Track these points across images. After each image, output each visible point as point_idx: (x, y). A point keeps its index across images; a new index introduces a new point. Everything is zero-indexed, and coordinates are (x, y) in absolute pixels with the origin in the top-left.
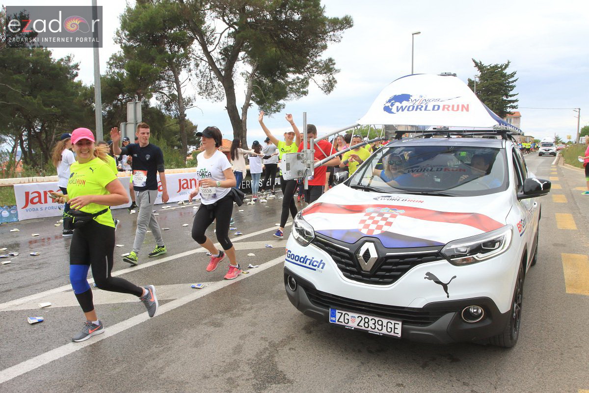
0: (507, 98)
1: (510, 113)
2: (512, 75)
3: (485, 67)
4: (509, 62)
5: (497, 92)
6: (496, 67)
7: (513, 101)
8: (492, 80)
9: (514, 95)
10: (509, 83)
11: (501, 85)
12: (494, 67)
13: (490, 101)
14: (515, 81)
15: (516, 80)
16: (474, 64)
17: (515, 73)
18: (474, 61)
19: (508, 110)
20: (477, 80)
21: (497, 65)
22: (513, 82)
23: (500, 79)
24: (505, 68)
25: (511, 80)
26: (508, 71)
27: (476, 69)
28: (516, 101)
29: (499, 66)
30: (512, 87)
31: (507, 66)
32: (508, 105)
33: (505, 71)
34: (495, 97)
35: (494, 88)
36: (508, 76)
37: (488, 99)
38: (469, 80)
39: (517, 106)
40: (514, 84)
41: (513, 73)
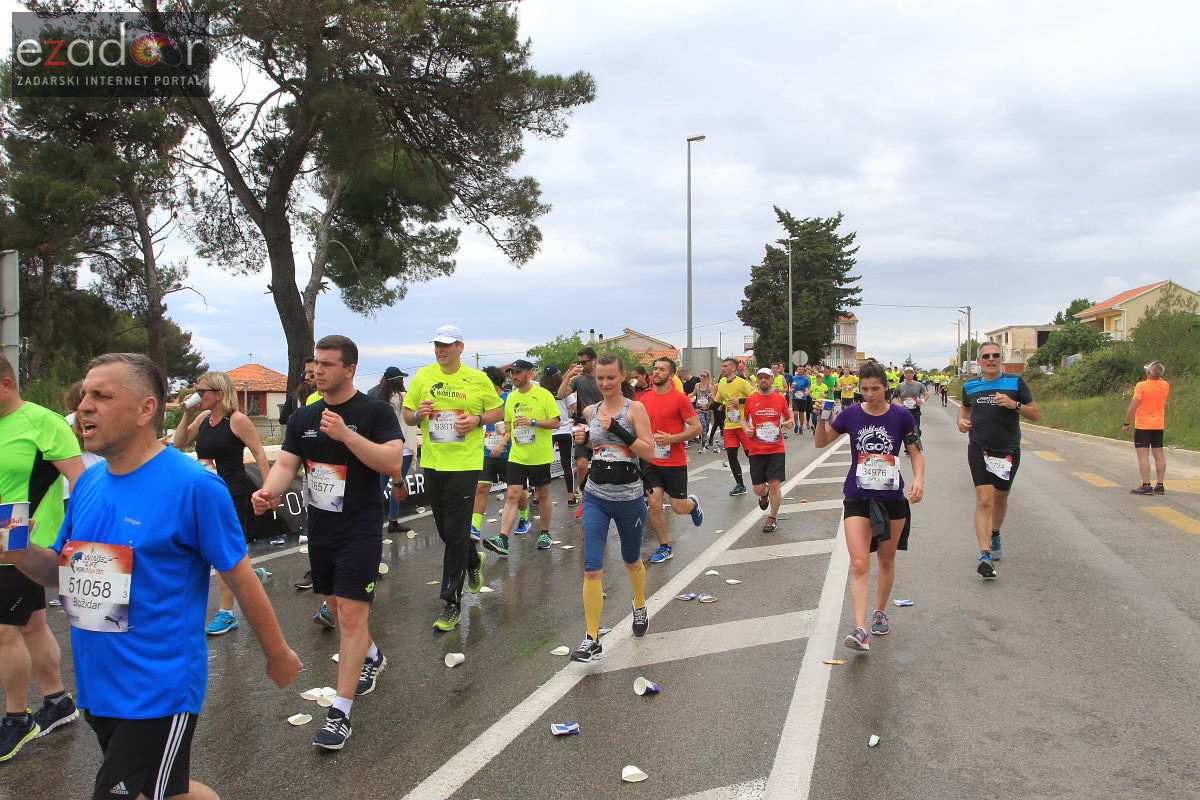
0: (841, 285)
1: (845, 314)
2: (849, 240)
3: (797, 223)
4: (840, 216)
5: (822, 272)
6: (817, 221)
7: (853, 291)
8: (813, 248)
9: (854, 279)
10: (842, 255)
11: (832, 258)
12: (812, 223)
13: (810, 290)
14: (854, 251)
15: (856, 250)
16: (777, 217)
17: (854, 236)
18: (777, 210)
19: (844, 308)
20: (782, 247)
21: (819, 219)
22: (849, 253)
23: (828, 248)
24: (834, 226)
25: (845, 249)
26: (840, 232)
27: (782, 226)
28: (857, 290)
29: (823, 221)
30: (850, 264)
31: (837, 222)
32: (845, 298)
33: (834, 233)
34: (820, 281)
35: (817, 264)
36: (841, 241)
37: (807, 286)
38: (768, 248)
39: (860, 300)
40: (852, 257)
41: (849, 236)
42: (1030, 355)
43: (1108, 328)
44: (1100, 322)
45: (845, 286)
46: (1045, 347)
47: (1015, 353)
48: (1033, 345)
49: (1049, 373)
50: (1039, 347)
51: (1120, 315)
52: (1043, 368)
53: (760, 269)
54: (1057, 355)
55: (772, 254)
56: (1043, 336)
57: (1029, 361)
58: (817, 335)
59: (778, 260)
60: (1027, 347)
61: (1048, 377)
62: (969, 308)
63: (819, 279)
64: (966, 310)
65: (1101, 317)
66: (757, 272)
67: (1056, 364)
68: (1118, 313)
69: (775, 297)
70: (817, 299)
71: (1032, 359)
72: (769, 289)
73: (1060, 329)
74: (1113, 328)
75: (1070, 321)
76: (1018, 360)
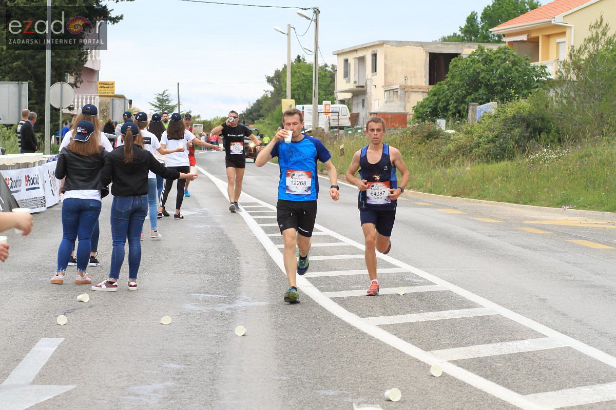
42: (417, 99)
43: (547, 57)
44: (534, 42)
46: (443, 85)
47: (391, 91)
48: (421, 77)
49: (450, 131)
50: (431, 82)
51: (565, 33)
52: (441, 123)
54: (462, 100)
56: (438, 63)
57: (416, 110)
60: (412, 82)
61: (448, 137)
62: (317, 11)
65: (533, 35)
67: (460, 115)
68: (562, 31)
71: (422, 105)
73: (467, 50)
74: (553, 56)
75: (486, 39)
76: (395, 107)
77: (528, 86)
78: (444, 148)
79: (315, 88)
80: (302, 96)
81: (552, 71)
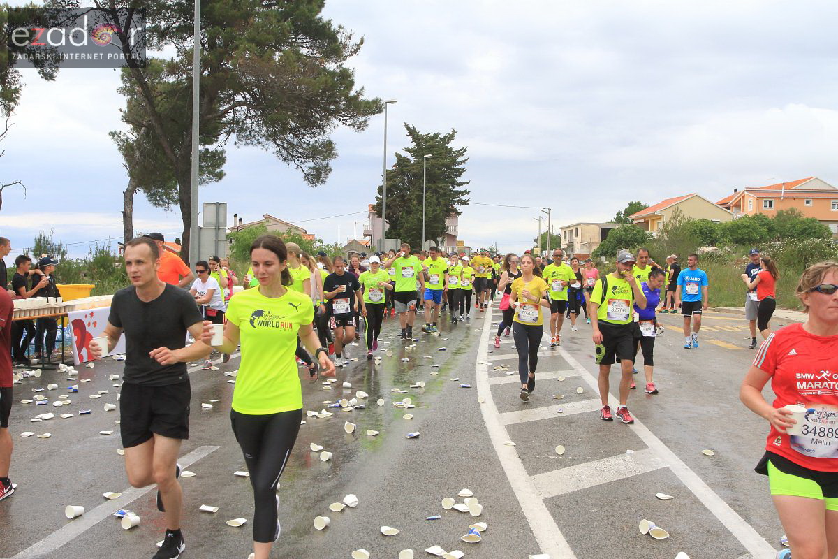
0: (454, 187)
1: (456, 211)
2: (461, 152)
3: (421, 137)
4: (453, 132)
5: (442, 178)
6: (436, 136)
7: (463, 193)
9: (464, 183)
10: (454, 163)
11: (448, 167)
12: (433, 137)
13: (433, 192)
14: (464, 161)
15: (466, 160)
16: (406, 132)
17: (465, 150)
18: (407, 126)
19: (456, 206)
20: (408, 155)
21: (438, 135)
22: (461, 163)
24: (450, 140)
25: (459, 160)
28: (466, 192)
29: (441, 136)
30: (461, 171)
31: (450, 137)
32: (457, 199)
33: (449, 145)
35: (438, 172)
36: (455, 153)
38: (398, 156)
39: (468, 201)
40: (462, 166)
41: (461, 150)
42: (595, 248)
43: (652, 229)
44: (647, 223)
45: (457, 188)
46: (606, 241)
47: (584, 245)
48: (597, 239)
49: (607, 262)
50: (601, 241)
51: (660, 218)
52: (603, 259)
53: (391, 172)
54: (614, 248)
55: (401, 161)
56: (604, 232)
57: (593, 252)
58: (437, 228)
59: (406, 166)
60: (593, 241)
61: (605, 265)
62: (550, 209)
63: (439, 183)
64: (547, 211)
65: (647, 219)
66: (389, 176)
67: (613, 255)
68: (660, 217)
69: (403, 197)
70: (437, 199)
71: (596, 251)
72: (398, 188)
73: (617, 227)
74: (656, 229)
75: (626, 221)
76: (585, 252)
77: (644, 241)
78: (603, 270)
79: (549, 243)
80: (544, 248)
81: (655, 235)
